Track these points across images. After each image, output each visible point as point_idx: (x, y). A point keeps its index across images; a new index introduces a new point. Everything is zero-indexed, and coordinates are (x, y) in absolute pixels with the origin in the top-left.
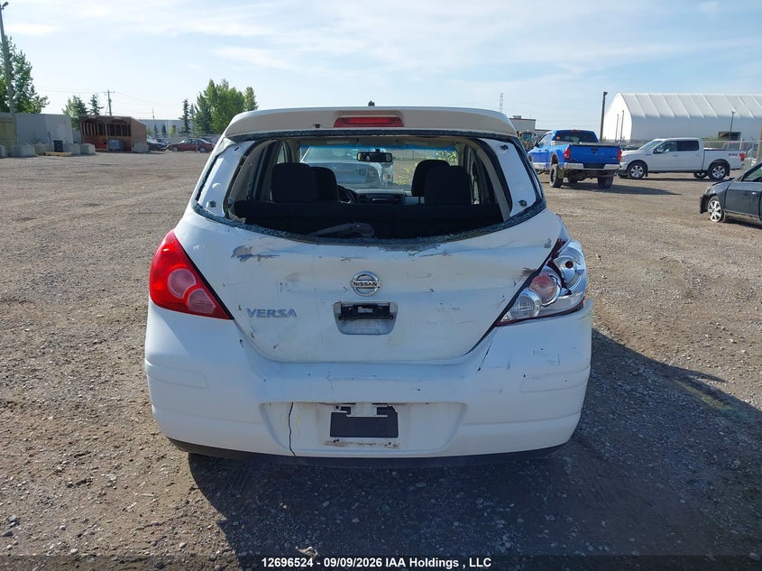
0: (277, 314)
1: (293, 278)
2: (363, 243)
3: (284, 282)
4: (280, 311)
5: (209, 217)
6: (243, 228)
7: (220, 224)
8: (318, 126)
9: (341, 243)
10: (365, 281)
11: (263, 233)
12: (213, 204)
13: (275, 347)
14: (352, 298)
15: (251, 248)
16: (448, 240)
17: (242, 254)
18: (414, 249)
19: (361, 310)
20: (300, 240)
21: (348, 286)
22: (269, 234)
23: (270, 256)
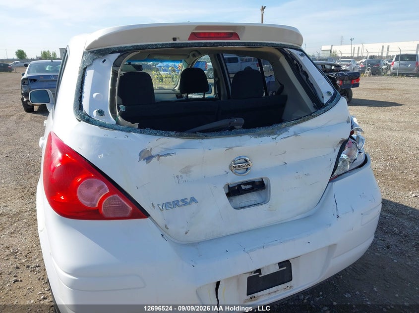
0: (181, 203)
1: (187, 170)
2: (238, 134)
3: (180, 174)
4: (183, 200)
5: (102, 125)
6: (138, 132)
7: (117, 131)
8: (174, 39)
9: (221, 135)
10: (242, 164)
11: (155, 134)
12: (101, 113)
13: (186, 233)
14: (235, 179)
15: (151, 149)
16: (293, 124)
17: (147, 157)
18: (273, 133)
19: (243, 187)
20: (188, 137)
21: (228, 170)
22: (161, 135)
23: (168, 154)
